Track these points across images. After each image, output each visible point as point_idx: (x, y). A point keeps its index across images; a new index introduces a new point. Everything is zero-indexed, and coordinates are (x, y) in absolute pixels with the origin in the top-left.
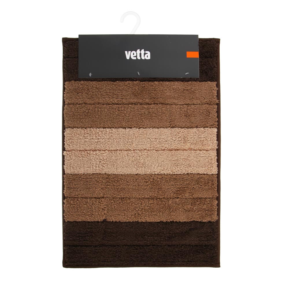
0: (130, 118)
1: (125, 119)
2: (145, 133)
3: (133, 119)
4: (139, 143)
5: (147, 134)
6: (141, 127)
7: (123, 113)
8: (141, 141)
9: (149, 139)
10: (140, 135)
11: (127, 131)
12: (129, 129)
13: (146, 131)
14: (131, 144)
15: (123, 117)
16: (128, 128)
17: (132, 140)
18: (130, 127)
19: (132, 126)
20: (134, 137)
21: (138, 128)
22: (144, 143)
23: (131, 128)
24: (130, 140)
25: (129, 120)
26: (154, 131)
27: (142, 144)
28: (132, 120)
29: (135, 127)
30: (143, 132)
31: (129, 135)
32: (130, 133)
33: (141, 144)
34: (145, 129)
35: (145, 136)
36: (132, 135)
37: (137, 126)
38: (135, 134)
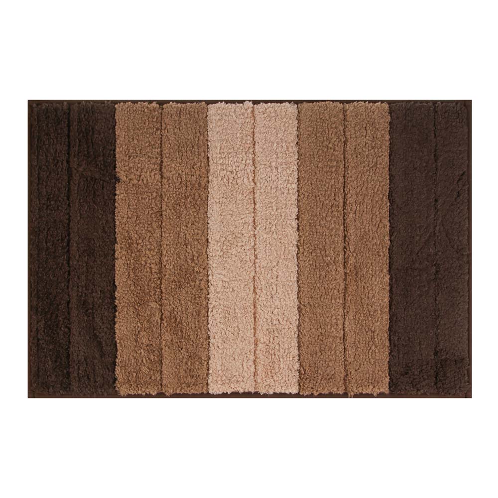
0: (317, 229)
1: (316, 219)
2: (289, 257)
3: (315, 234)
4: (269, 245)
5: (286, 260)
6: (298, 248)
7: (327, 214)
8: (272, 248)
9: (275, 264)
10: (283, 248)
11: (293, 223)
12: (297, 226)
13: (292, 259)
14: (267, 230)
15: (320, 213)
16: (298, 224)
17: (275, 233)
18: (300, 228)
19: (302, 232)
20: (280, 237)
21: (299, 244)
22: (268, 254)
23: (298, 229)
24: (274, 228)
25: (313, 227)
26: (292, 274)
27: (267, 251)
28: (313, 232)
29: (300, 237)
30: (289, 253)
31: (284, 227)
32: (289, 229)
33: (267, 248)
34: (295, 257)
35: (283, 257)
36: (284, 233)
37: (302, 241)
38: (286, 238)
